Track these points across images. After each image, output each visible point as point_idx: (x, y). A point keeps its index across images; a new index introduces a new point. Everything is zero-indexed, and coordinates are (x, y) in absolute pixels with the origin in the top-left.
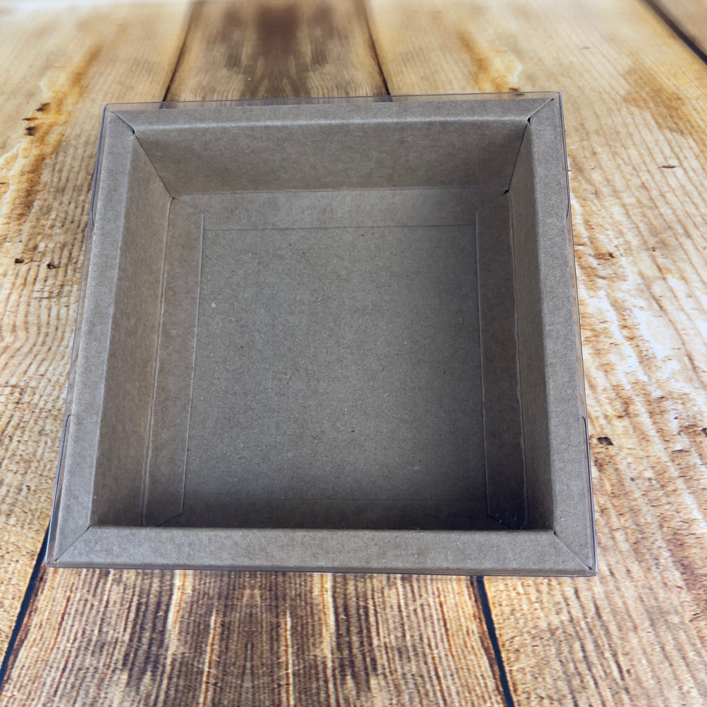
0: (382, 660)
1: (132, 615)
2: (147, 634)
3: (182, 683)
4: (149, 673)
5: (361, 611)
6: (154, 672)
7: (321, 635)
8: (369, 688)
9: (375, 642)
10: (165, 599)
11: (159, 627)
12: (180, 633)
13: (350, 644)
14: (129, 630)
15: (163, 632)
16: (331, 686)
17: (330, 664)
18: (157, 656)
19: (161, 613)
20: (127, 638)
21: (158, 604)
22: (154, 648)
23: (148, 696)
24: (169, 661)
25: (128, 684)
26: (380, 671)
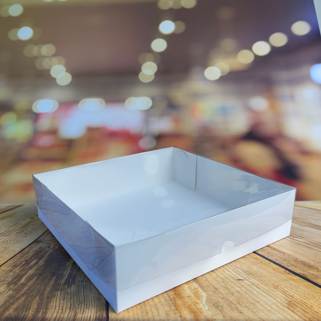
0: (76, 282)
1: (14, 277)
2: (16, 279)
3: (21, 286)
4: (13, 285)
5: (75, 276)
6: (14, 285)
7: (63, 279)
8: (71, 286)
9: (76, 280)
10: (24, 275)
11: (20, 278)
12: (25, 279)
13: (69, 281)
14: (12, 279)
15: (20, 279)
16: (61, 286)
17: (62, 283)
18: (17, 283)
19: (22, 277)
20: (10, 280)
21: (22, 276)
22: (17, 282)
23: (11, 288)
24: (20, 283)
25: (7, 286)
26: (75, 284)
